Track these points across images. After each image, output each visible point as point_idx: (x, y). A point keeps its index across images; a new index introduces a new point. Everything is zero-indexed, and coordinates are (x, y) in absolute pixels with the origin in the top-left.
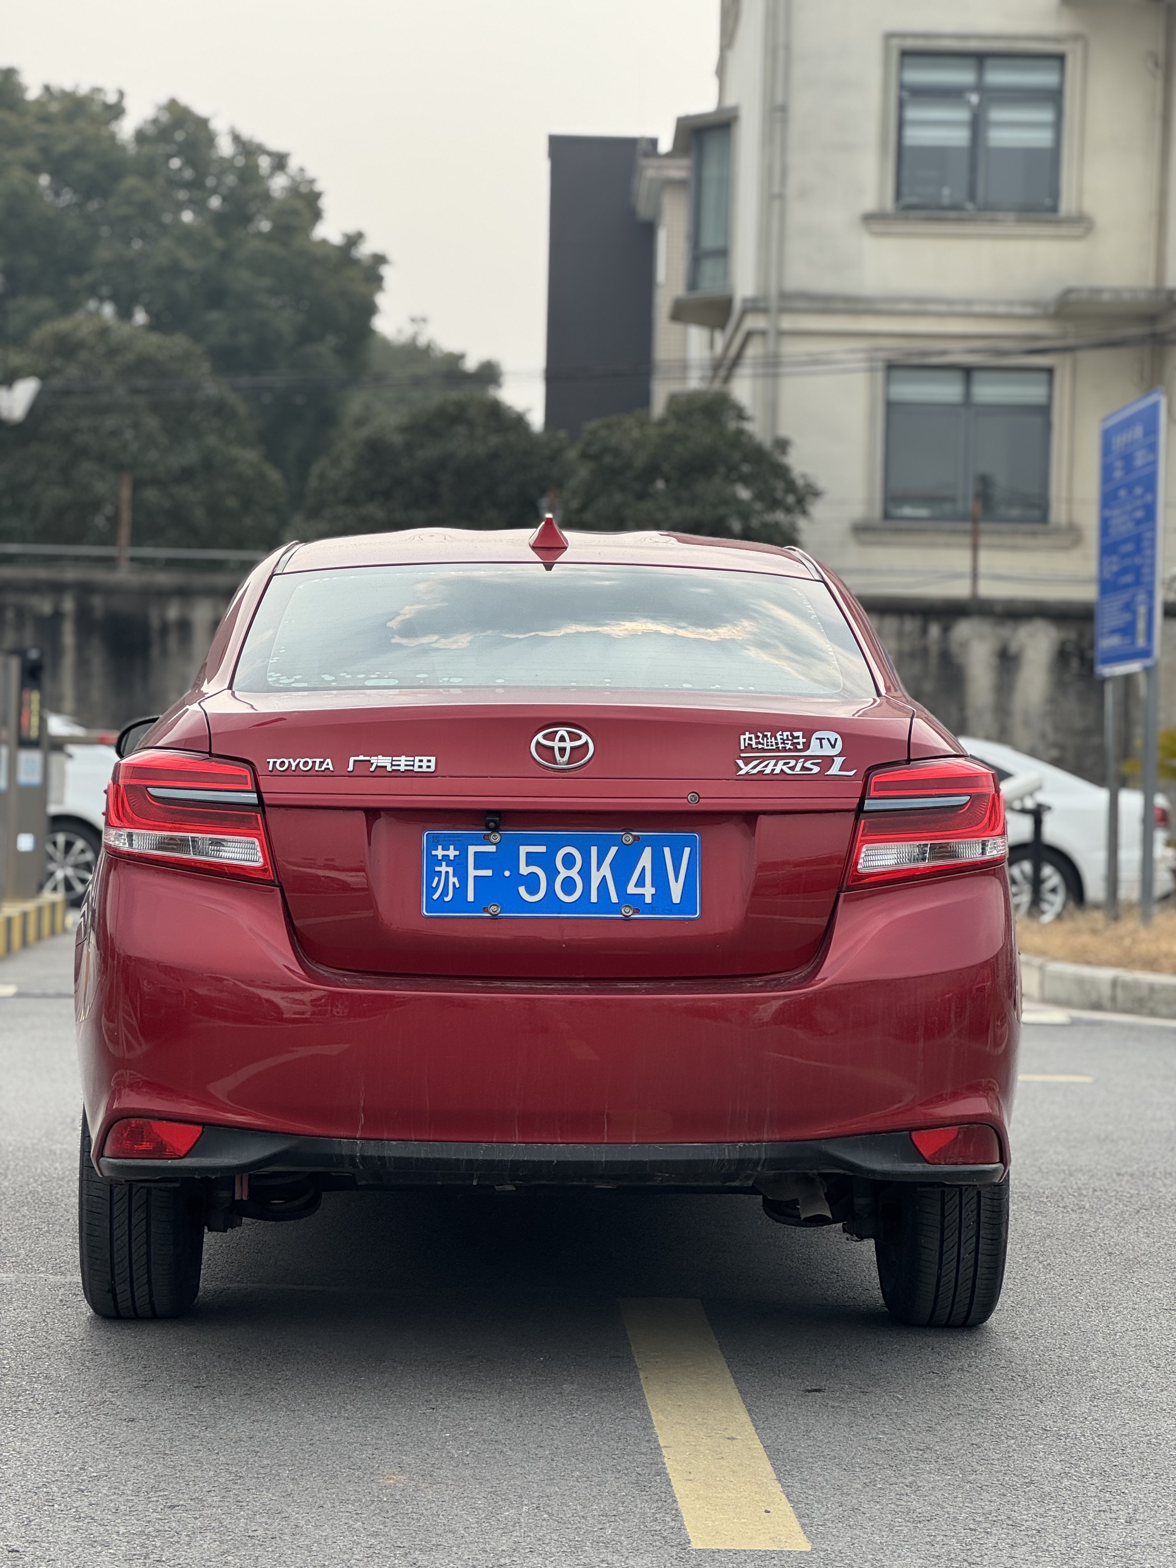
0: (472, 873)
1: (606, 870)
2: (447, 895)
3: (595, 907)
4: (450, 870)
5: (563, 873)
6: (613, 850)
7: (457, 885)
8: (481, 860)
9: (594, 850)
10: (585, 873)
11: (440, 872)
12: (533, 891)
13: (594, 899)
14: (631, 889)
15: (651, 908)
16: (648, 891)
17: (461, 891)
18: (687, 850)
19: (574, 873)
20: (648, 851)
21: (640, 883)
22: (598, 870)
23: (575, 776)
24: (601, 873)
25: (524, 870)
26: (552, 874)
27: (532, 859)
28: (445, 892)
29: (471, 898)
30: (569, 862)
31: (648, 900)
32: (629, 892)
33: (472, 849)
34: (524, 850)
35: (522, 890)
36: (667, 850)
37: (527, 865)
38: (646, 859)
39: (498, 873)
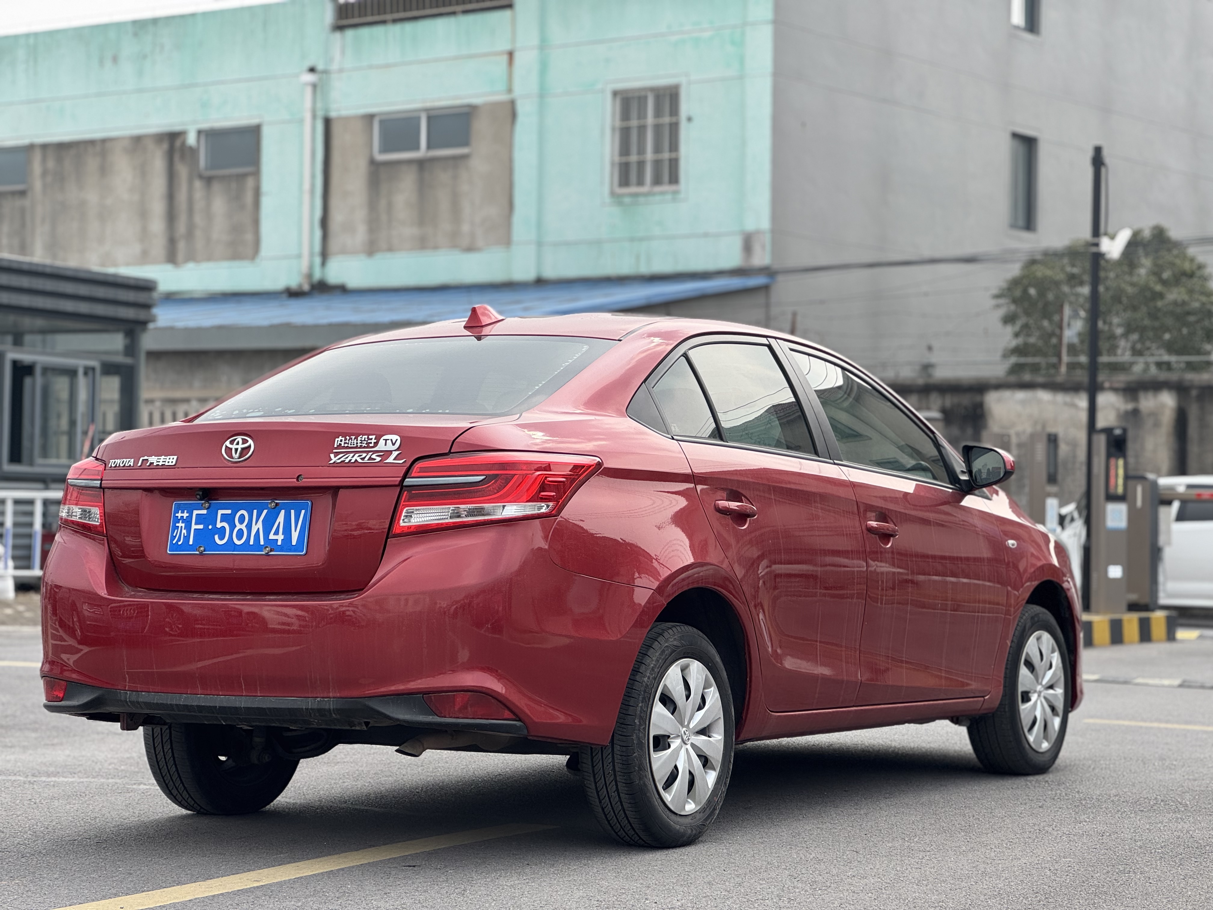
0: (194, 527)
1: (260, 525)
2: (180, 541)
3: (252, 548)
4: (183, 525)
5: (239, 526)
6: (265, 511)
7: (186, 535)
8: (200, 519)
9: (255, 512)
10: (249, 527)
11: (178, 527)
12: (221, 538)
13: (252, 543)
14: (272, 536)
15: (281, 548)
16: (280, 537)
17: (187, 538)
18: (303, 512)
19: (243, 527)
20: (283, 512)
21: (277, 533)
22: (256, 524)
23: (242, 466)
24: (258, 526)
25: (219, 525)
26: (233, 526)
27: (224, 518)
28: (179, 540)
29: (191, 543)
30: (242, 519)
31: (279, 543)
32: (270, 538)
33: (195, 512)
34: (220, 512)
35: (216, 537)
36: (293, 512)
37: (221, 522)
38: (281, 518)
39: (206, 527)
